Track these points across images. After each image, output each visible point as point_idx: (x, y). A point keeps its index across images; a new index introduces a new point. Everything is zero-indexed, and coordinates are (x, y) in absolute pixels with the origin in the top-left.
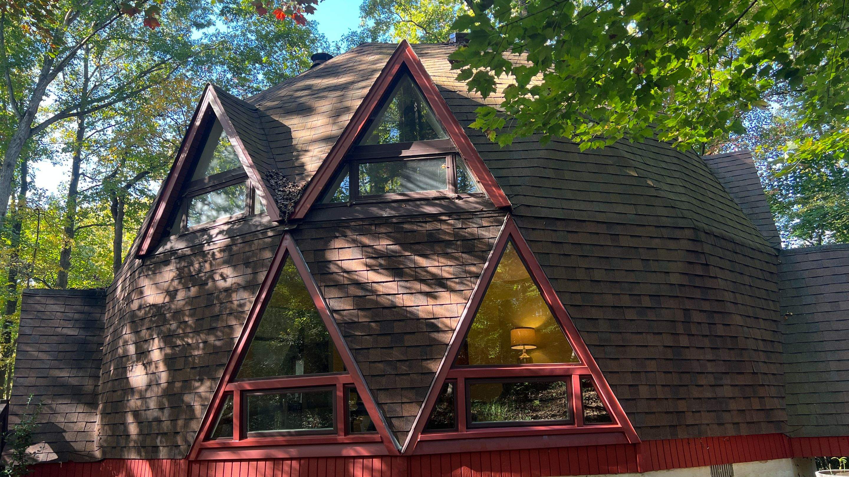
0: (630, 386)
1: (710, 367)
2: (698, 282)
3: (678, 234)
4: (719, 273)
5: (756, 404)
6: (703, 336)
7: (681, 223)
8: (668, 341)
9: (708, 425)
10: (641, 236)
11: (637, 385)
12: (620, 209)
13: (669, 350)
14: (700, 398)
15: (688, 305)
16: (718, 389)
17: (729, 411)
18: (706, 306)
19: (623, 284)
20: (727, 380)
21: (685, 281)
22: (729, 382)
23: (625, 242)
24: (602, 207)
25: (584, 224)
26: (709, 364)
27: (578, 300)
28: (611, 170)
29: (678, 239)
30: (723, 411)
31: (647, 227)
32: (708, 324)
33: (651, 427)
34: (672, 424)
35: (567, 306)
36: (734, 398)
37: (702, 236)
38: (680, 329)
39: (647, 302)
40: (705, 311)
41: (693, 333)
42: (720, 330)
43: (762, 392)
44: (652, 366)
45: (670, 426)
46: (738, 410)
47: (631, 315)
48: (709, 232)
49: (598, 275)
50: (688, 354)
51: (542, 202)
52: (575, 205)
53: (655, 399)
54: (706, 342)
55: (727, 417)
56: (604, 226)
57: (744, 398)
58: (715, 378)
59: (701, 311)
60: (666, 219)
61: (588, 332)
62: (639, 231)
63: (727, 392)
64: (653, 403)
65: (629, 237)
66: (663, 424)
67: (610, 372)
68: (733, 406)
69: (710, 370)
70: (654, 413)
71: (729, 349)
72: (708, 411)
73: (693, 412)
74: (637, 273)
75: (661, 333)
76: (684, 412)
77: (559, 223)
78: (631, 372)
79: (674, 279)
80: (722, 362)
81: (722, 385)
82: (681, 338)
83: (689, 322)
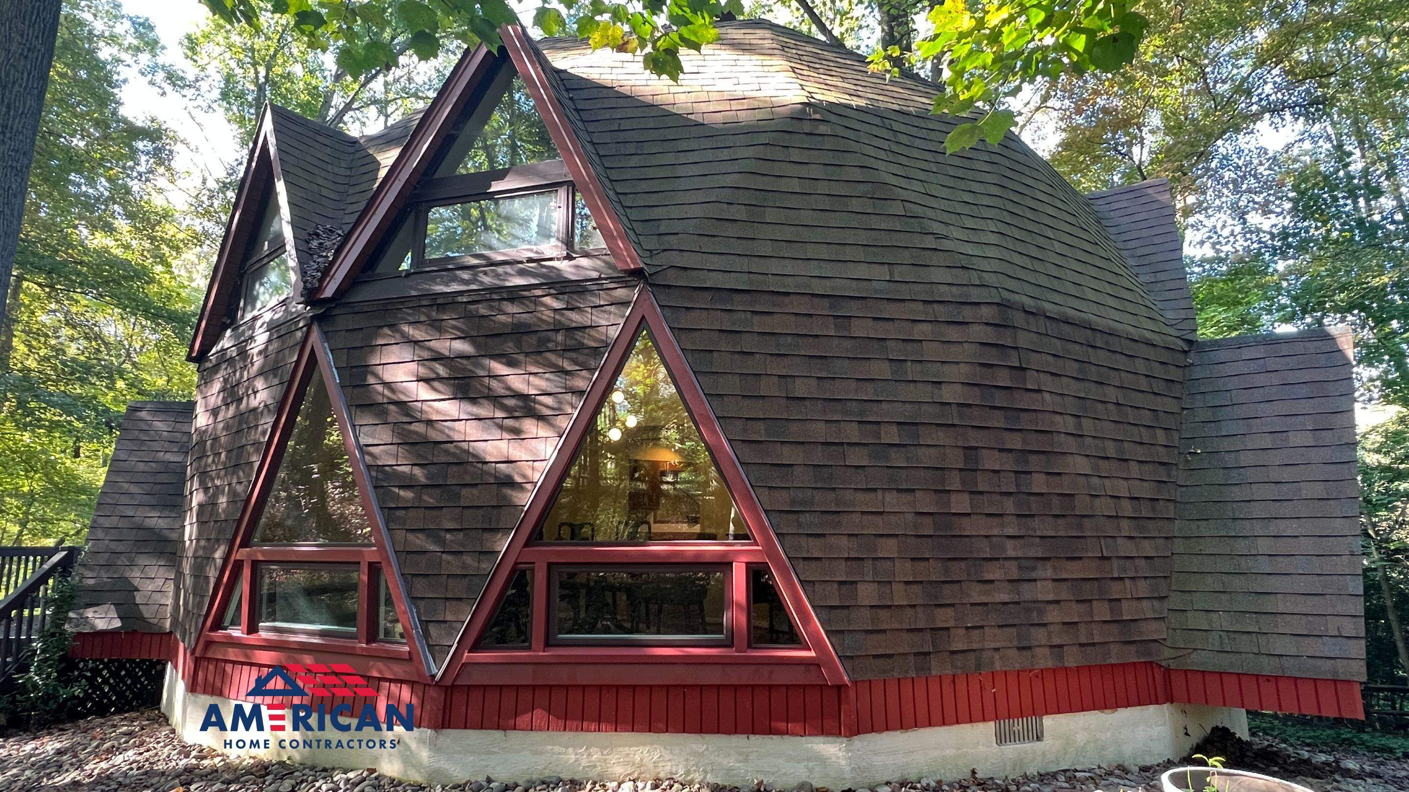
0: (841, 583)
1: (1011, 549)
2: (1000, 399)
3: (967, 314)
4: (1048, 383)
5: (1102, 611)
6: (1002, 494)
7: (976, 295)
8: (926, 503)
9: (997, 650)
10: (893, 320)
11: (855, 582)
12: (862, 271)
13: (928, 520)
14: (986, 604)
15: (974, 439)
16: (1025, 586)
17: (1045, 625)
18: (1015, 442)
19: (849, 404)
20: (1046, 571)
21: (973, 397)
22: (1049, 573)
23: (858, 329)
24: (827, 270)
25: (787, 300)
26: (1010, 544)
27: (759, 432)
28: (855, 205)
29: (968, 323)
30: (1032, 625)
31: (907, 304)
32: (1015, 472)
33: (875, 657)
34: (921, 650)
35: (734, 443)
36: (1057, 602)
37: (1019, 319)
38: (954, 482)
39: (891, 435)
40: (1010, 451)
41: (981, 489)
42: (1039, 484)
43: (1116, 589)
44: (888, 548)
45: (916, 654)
46: (1064, 623)
47: (856, 457)
48: (1034, 311)
49: (800, 389)
50: (968, 527)
51: (716, 262)
52: (775, 267)
53: (889, 607)
54: (1009, 505)
55: (1039, 636)
56: (826, 302)
57: (1077, 601)
58: (1020, 568)
59: (1001, 450)
60: (947, 288)
61: (770, 488)
62: (891, 310)
63: (1044, 591)
64: (883, 614)
65: (871, 323)
66: (901, 650)
67: (805, 559)
68: (1053, 615)
69: (1011, 553)
70: (884, 631)
71: (1056, 516)
72: (999, 626)
73: (967, 628)
74: (880, 384)
75: (913, 490)
76: (948, 629)
77: (737, 297)
78: (847, 559)
79: (948, 394)
80: (1037, 540)
81: (1035, 580)
82: (954, 497)
83: (976, 470)
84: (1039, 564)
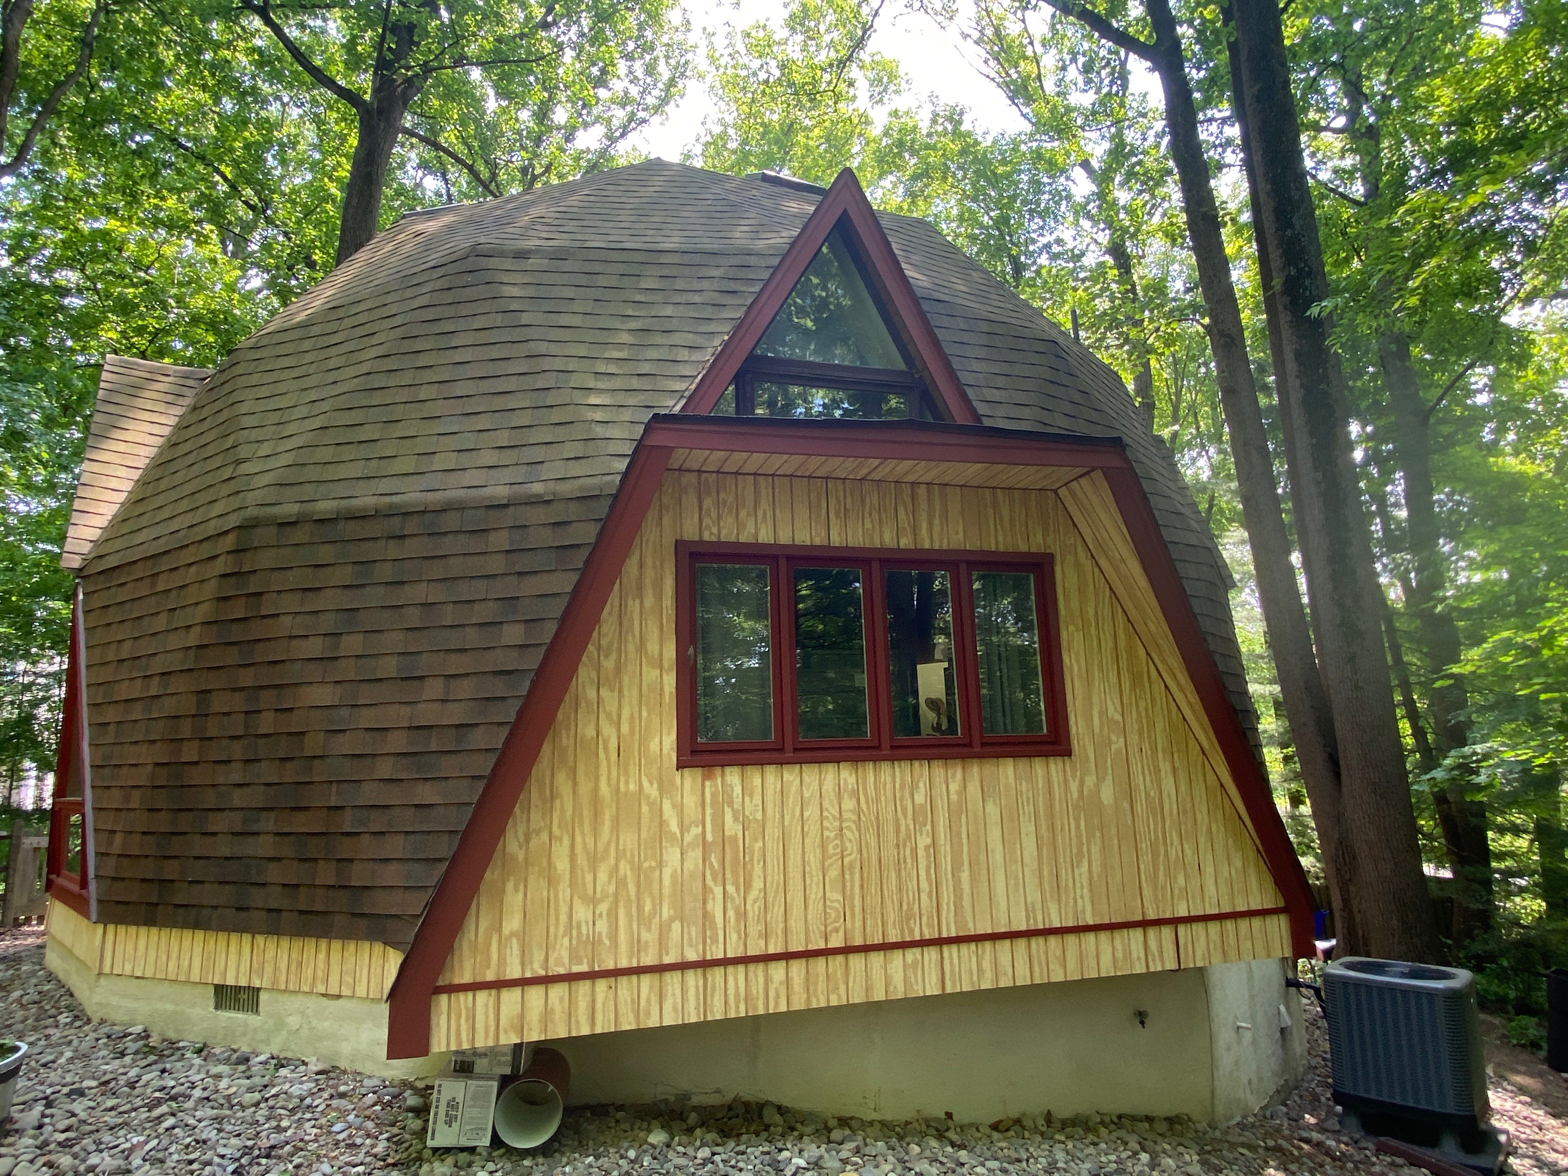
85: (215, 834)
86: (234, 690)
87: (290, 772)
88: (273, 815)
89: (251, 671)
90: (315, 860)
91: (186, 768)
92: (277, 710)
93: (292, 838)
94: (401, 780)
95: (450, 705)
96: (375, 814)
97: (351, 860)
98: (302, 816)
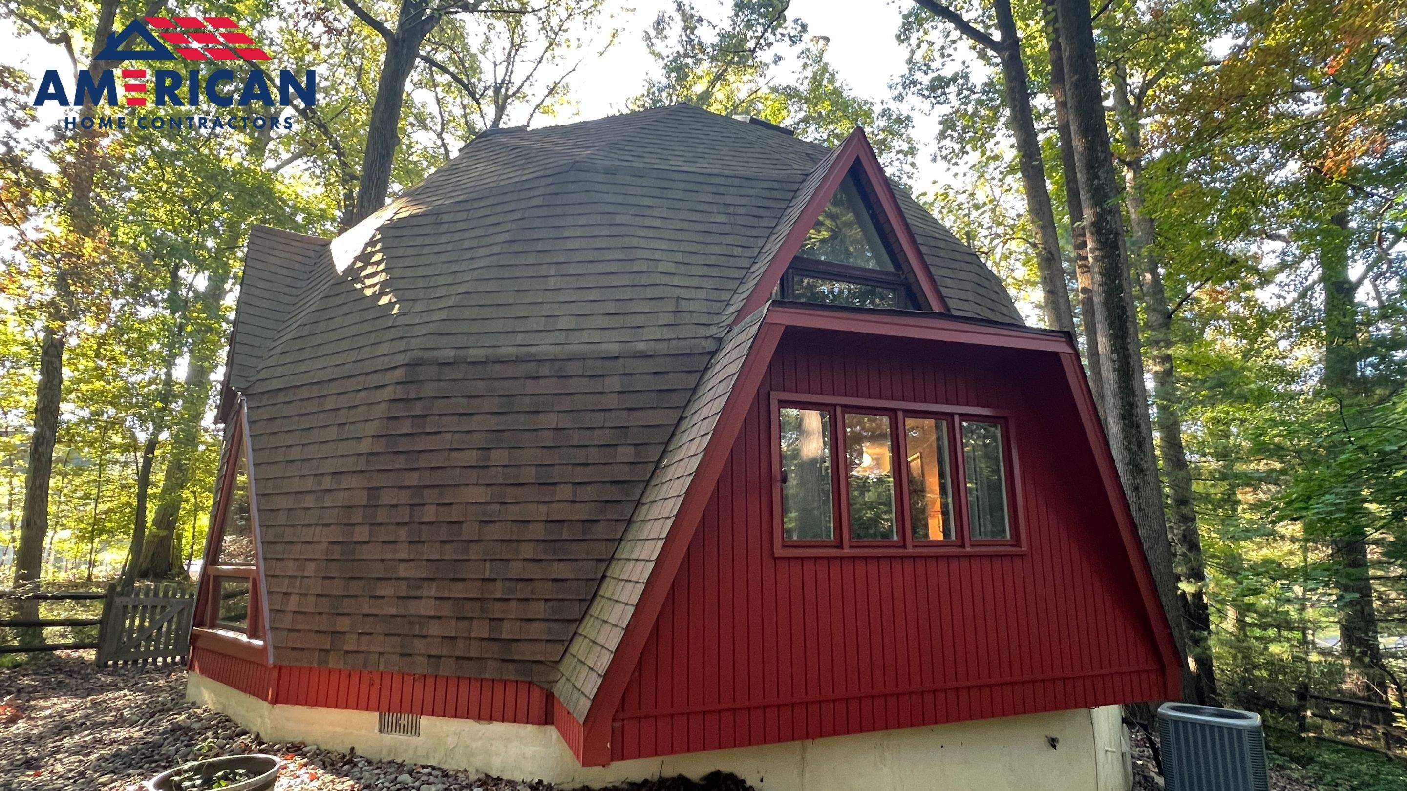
2: (404, 445)
5: (481, 629)
7: (396, 360)
9: (382, 654)
10: (346, 393)
13: (338, 548)
14: (376, 616)
15: (376, 481)
16: (413, 602)
17: (425, 637)
18: (413, 479)
19: (313, 462)
20: (432, 590)
21: (382, 446)
22: (433, 593)
26: (402, 566)
29: (386, 385)
30: (414, 636)
32: (410, 505)
34: (324, 647)
36: (439, 618)
38: (357, 517)
39: (327, 483)
40: (409, 487)
41: (379, 521)
43: (497, 610)
45: (321, 650)
46: (443, 637)
47: (307, 502)
50: (366, 552)
53: (306, 613)
54: (403, 534)
55: (419, 646)
56: (318, 387)
57: (458, 618)
58: (409, 587)
60: (383, 359)
63: (426, 607)
64: (300, 618)
65: (336, 398)
67: (272, 576)
68: (435, 629)
69: (402, 573)
70: (301, 631)
71: (443, 542)
72: (386, 635)
73: (359, 634)
74: (330, 444)
75: (330, 525)
76: (344, 633)
78: (290, 576)
79: (364, 446)
80: (424, 563)
81: (421, 598)
82: (358, 529)
83: (376, 506)
84: (425, 584)
85: (383, 597)
86: (400, 488)
87: (449, 552)
88: (435, 584)
89: (415, 475)
90: (472, 618)
91: (358, 546)
92: (438, 505)
93: (451, 602)
94: (542, 560)
95: (577, 506)
96: (520, 585)
97: (502, 620)
98: (460, 585)
